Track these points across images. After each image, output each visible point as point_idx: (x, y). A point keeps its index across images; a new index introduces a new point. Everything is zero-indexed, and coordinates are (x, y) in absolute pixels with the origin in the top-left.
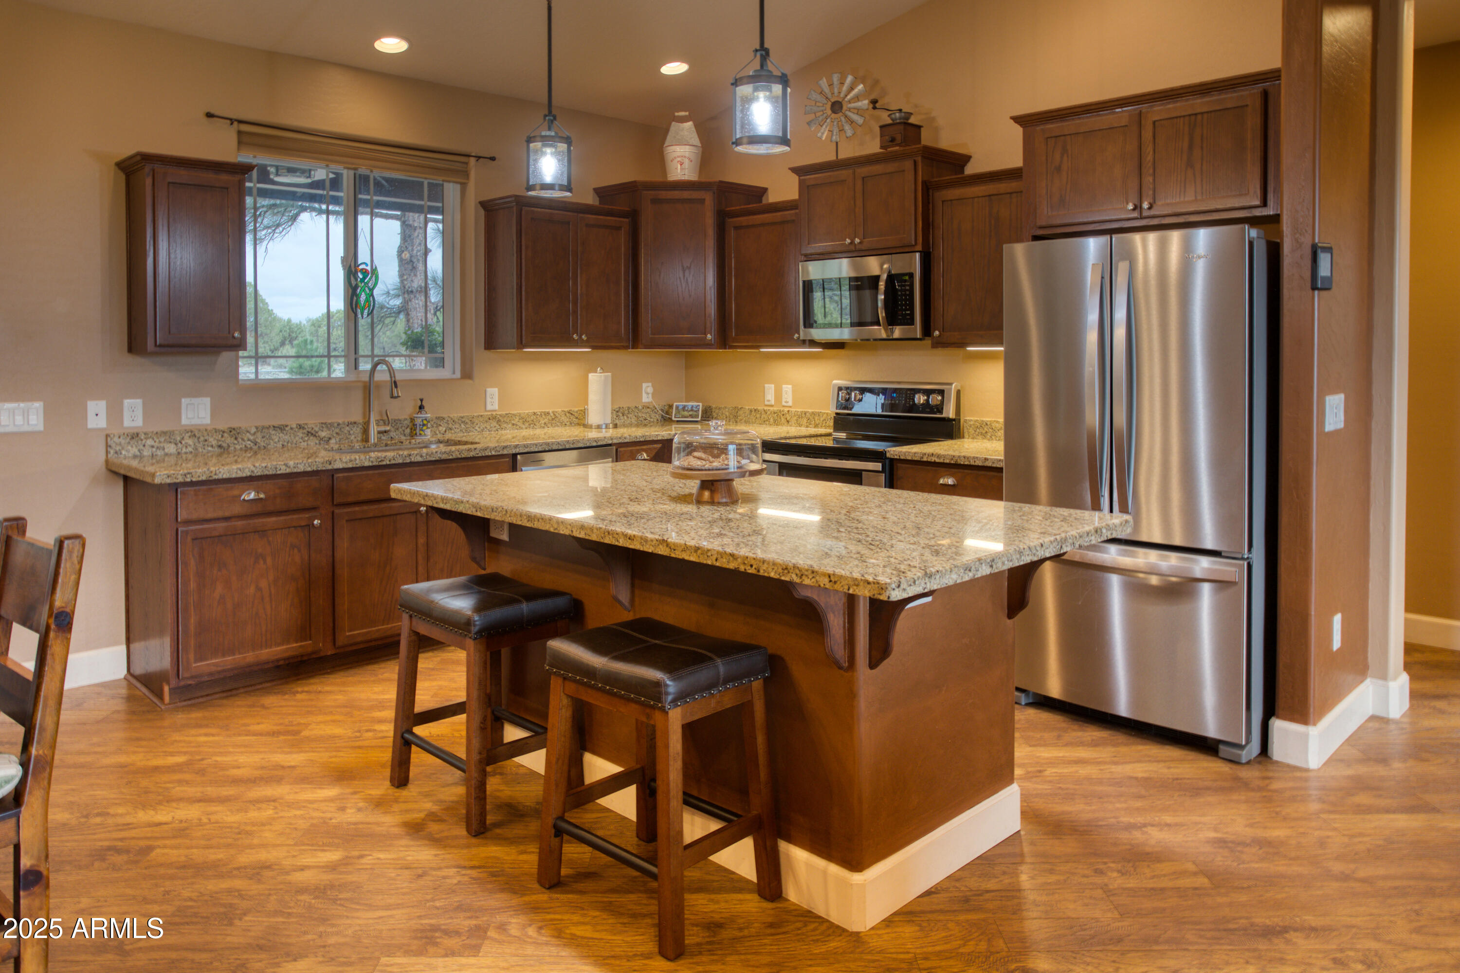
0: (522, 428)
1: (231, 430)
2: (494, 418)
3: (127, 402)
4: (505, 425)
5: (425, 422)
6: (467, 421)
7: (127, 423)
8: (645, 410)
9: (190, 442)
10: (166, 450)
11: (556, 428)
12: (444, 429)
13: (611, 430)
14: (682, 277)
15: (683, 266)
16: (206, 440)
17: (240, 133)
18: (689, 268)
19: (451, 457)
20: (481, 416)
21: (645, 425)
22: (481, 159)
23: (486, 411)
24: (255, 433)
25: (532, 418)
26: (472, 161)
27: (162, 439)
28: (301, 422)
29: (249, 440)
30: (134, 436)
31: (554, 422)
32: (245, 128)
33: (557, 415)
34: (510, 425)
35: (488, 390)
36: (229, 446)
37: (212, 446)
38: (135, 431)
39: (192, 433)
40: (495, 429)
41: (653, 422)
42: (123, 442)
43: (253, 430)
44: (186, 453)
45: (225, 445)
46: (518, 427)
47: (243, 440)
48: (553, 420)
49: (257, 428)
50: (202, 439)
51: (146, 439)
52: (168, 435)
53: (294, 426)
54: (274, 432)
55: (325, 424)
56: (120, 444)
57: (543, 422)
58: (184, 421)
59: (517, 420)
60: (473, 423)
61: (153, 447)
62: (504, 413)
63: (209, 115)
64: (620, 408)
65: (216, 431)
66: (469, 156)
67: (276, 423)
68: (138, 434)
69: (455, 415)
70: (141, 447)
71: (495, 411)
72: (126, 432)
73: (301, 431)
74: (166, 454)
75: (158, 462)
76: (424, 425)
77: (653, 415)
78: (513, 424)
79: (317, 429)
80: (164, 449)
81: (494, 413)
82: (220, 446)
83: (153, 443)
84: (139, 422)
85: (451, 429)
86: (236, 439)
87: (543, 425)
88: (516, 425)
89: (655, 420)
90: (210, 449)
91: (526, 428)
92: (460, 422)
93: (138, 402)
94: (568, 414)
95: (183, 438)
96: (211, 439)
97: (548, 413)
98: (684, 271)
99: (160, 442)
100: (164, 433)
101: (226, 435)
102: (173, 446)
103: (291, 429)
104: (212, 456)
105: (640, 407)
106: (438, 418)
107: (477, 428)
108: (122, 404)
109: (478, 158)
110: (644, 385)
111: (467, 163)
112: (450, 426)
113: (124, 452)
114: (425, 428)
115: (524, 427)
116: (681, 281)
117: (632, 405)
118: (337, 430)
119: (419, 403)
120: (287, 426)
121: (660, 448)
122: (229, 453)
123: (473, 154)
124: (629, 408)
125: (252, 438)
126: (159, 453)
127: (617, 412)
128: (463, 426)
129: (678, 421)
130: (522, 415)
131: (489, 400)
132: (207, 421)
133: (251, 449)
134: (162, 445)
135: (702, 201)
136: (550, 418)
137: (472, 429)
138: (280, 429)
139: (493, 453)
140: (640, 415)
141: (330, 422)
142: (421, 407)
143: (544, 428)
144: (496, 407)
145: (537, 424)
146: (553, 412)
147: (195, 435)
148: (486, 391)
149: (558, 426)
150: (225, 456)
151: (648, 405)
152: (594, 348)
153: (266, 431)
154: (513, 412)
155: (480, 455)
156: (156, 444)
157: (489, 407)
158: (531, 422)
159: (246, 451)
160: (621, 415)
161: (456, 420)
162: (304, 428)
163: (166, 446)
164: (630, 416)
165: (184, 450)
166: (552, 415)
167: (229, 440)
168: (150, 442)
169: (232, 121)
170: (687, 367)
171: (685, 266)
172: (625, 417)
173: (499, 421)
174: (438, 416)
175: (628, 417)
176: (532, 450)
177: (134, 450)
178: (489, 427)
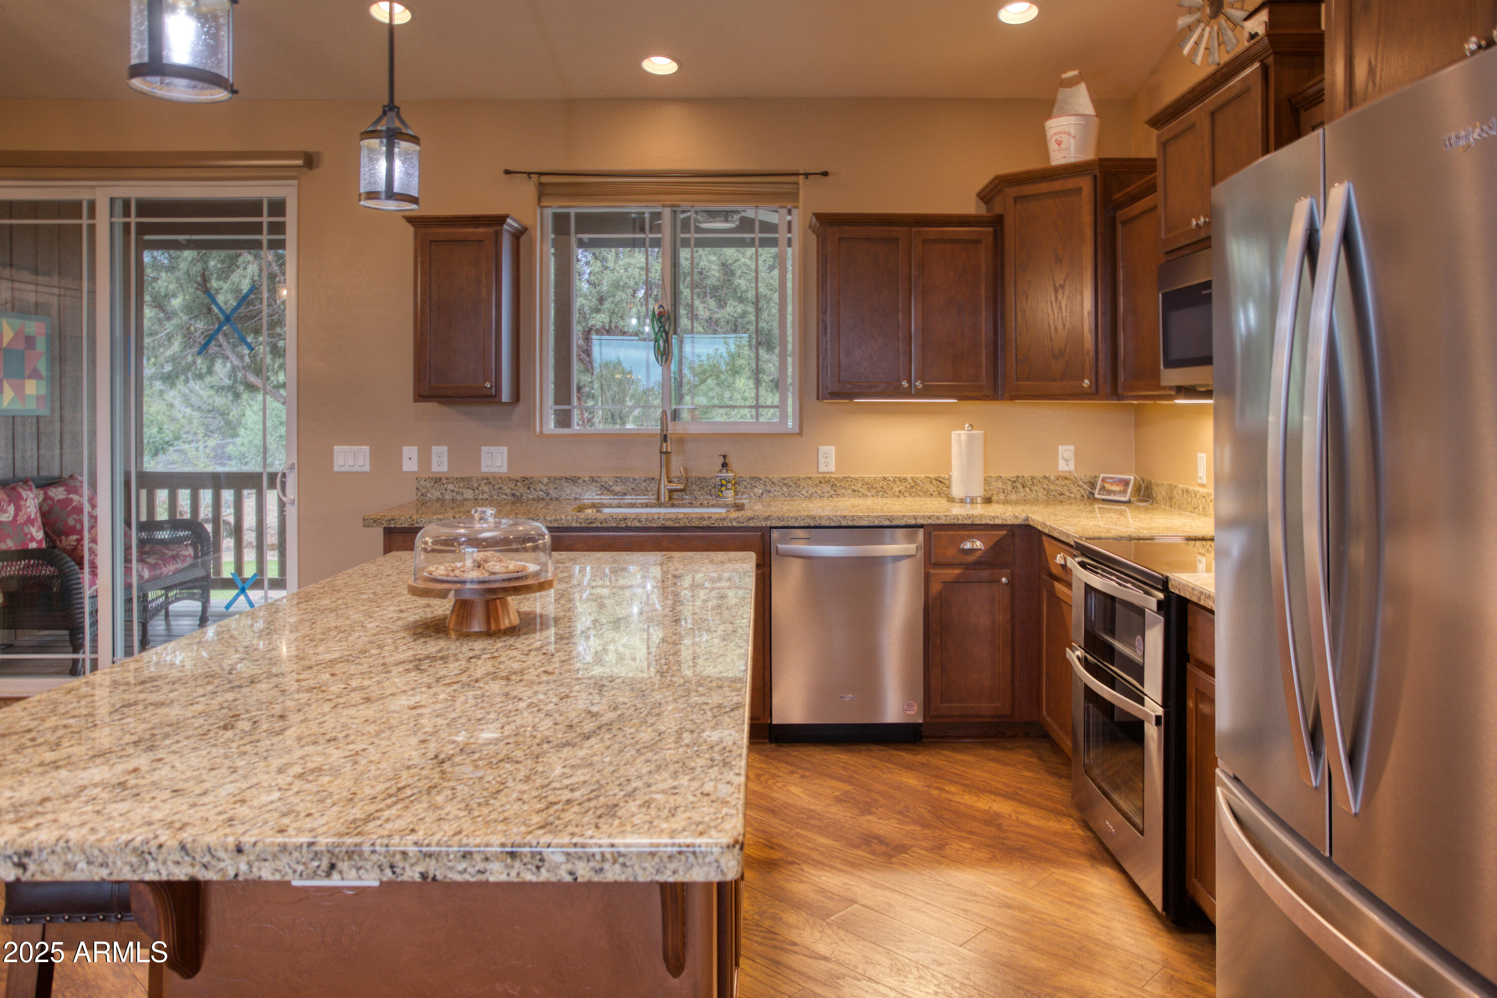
0: (866, 496)
1: (524, 479)
2: (828, 481)
3: (435, 449)
4: (843, 491)
5: (724, 482)
6: (790, 483)
7: (435, 468)
8: (1059, 482)
9: (486, 489)
10: (465, 496)
11: (917, 498)
12: (760, 491)
13: (979, 506)
14: (1053, 300)
15: (1055, 285)
16: (500, 488)
17: (541, 185)
18: (1063, 287)
19: (677, 525)
20: (810, 478)
21: (1061, 502)
22: (810, 177)
23: (818, 473)
24: (547, 484)
25: (881, 484)
26: (801, 178)
27: (461, 485)
28: (595, 475)
29: (541, 490)
30: (438, 480)
31: (914, 490)
32: (545, 179)
33: (919, 482)
34: (850, 492)
35: (821, 447)
36: (522, 495)
37: (506, 494)
38: (438, 476)
39: (489, 480)
40: (828, 495)
41: (1075, 498)
42: (428, 485)
43: (545, 481)
44: (482, 499)
45: (518, 494)
46: (860, 494)
47: (535, 490)
48: (914, 488)
49: (549, 478)
50: (497, 486)
51: (448, 483)
52: (466, 481)
53: (587, 479)
54: (565, 484)
55: (620, 478)
56: (426, 487)
57: (897, 490)
58: (484, 469)
59: (859, 485)
60: (799, 487)
61: (453, 491)
62: (841, 476)
63: (507, 172)
64: (1018, 477)
65: (510, 479)
66: (797, 174)
67: (568, 475)
68: (440, 479)
69: (775, 476)
70: (444, 491)
71: (832, 473)
72: (431, 476)
73: (594, 484)
74: (465, 499)
75: (458, 506)
76: (722, 485)
77: (1074, 489)
78: (854, 491)
79: (611, 483)
80: (463, 494)
81: (828, 476)
82: (513, 495)
83: (454, 488)
84: (444, 468)
85: (769, 492)
86: (529, 488)
87: (897, 494)
88: (858, 492)
89: (1079, 496)
90: (504, 496)
91: (873, 496)
92: (781, 484)
93: (444, 449)
94: (934, 482)
95: (479, 485)
96: (505, 488)
97: (905, 479)
98: (1056, 291)
99: (459, 487)
100: (463, 479)
101: (519, 484)
102: (470, 491)
103: (584, 481)
104: (506, 504)
105: (1052, 478)
106: (752, 478)
107: (803, 492)
108: (430, 449)
109: (807, 175)
110: (1061, 448)
111: (797, 183)
112: (768, 488)
113: (429, 495)
114: (723, 489)
115: (869, 494)
116: (1052, 305)
117: (1039, 474)
118: (633, 486)
119: (722, 460)
120: (579, 478)
121: (1004, 536)
122: (522, 503)
123: (801, 172)
124: (1033, 478)
125: (544, 488)
126: (459, 497)
127: (1014, 482)
128: (785, 489)
129: (1104, 500)
130: (866, 480)
131: (822, 460)
132: (504, 469)
133: (543, 499)
134: (461, 490)
135: (1079, 190)
136: (908, 486)
137: (797, 493)
138: (572, 480)
139: (735, 524)
140: (1052, 487)
141: (625, 476)
142: (725, 465)
143: (898, 497)
144: (832, 468)
145: (889, 492)
146: (912, 478)
147: (490, 483)
148: (818, 449)
149: (919, 496)
150: (518, 505)
151: (1067, 475)
152: (961, 398)
153: (558, 482)
154: (853, 476)
155: (716, 525)
156: (456, 489)
157: (822, 468)
158: (879, 489)
159: (538, 502)
160: (1020, 486)
161: (776, 482)
162: (597, 482)
163: (465, 491)
164: (1033, 488)
165: (481, 497)
166: (911, 481)
167: (522, 490)
168: (450, 487)
169: (529, 174)
170: (1137, 425)
171: (1057, 285)
172: (1027, 490)
173: (834, 485)
174: (752, 476)
175: (1031, 490)
176: (790, 524)
177: (437, 494)
178: (820, 492)
